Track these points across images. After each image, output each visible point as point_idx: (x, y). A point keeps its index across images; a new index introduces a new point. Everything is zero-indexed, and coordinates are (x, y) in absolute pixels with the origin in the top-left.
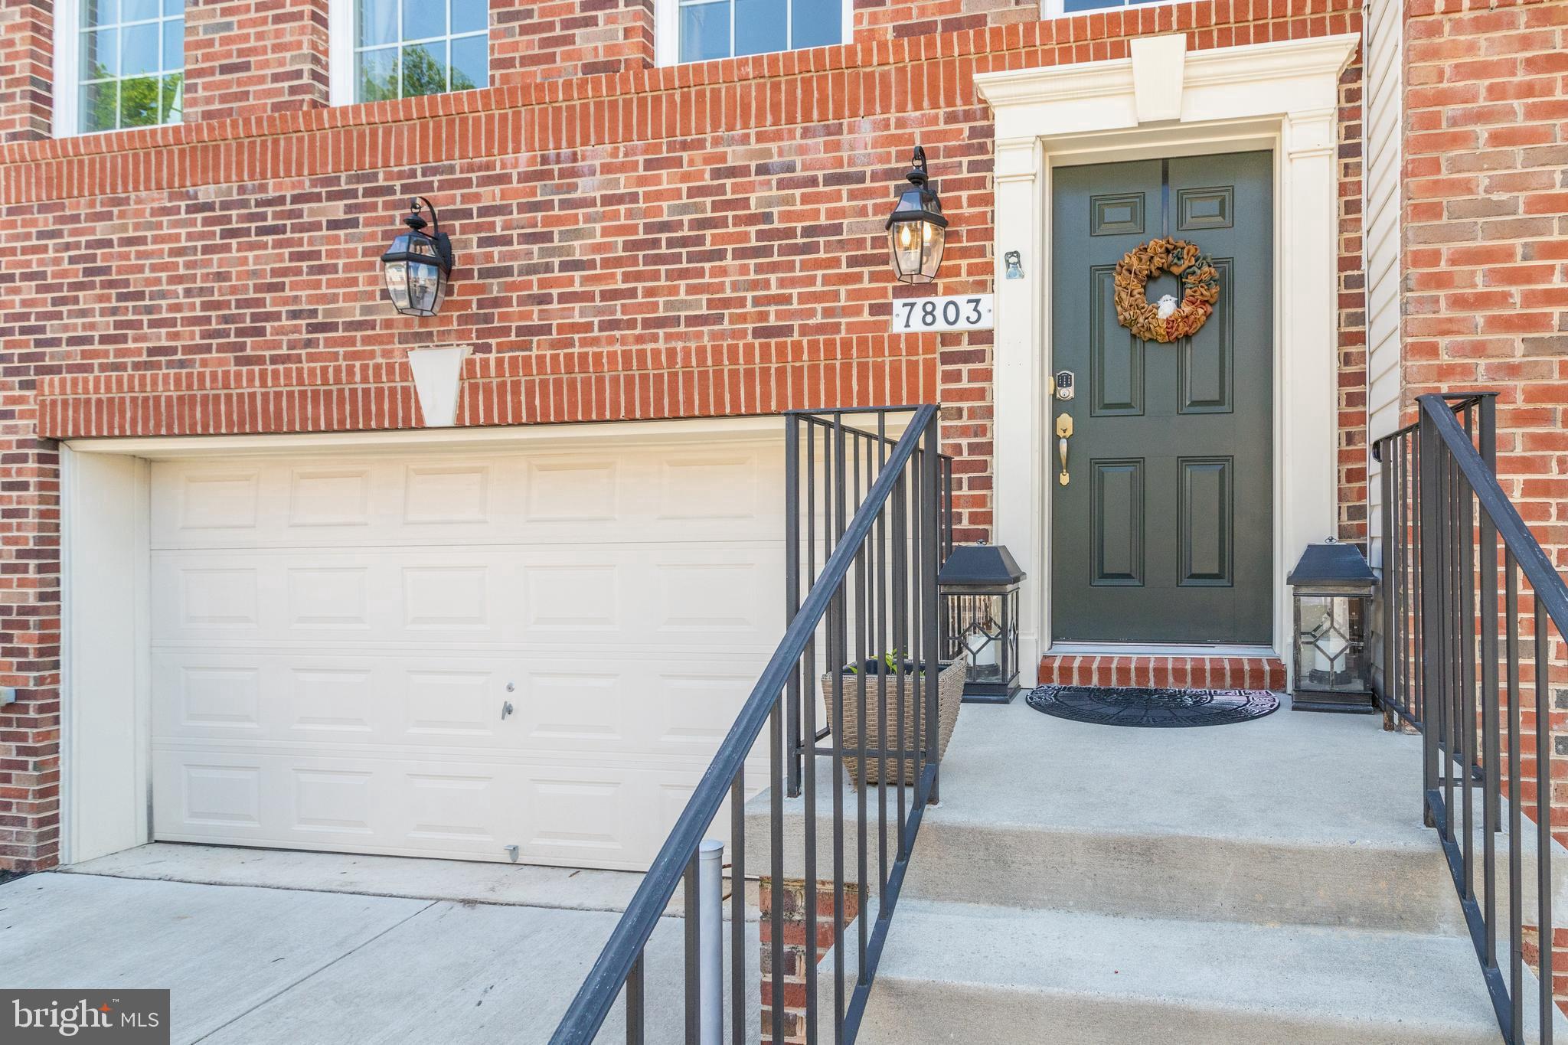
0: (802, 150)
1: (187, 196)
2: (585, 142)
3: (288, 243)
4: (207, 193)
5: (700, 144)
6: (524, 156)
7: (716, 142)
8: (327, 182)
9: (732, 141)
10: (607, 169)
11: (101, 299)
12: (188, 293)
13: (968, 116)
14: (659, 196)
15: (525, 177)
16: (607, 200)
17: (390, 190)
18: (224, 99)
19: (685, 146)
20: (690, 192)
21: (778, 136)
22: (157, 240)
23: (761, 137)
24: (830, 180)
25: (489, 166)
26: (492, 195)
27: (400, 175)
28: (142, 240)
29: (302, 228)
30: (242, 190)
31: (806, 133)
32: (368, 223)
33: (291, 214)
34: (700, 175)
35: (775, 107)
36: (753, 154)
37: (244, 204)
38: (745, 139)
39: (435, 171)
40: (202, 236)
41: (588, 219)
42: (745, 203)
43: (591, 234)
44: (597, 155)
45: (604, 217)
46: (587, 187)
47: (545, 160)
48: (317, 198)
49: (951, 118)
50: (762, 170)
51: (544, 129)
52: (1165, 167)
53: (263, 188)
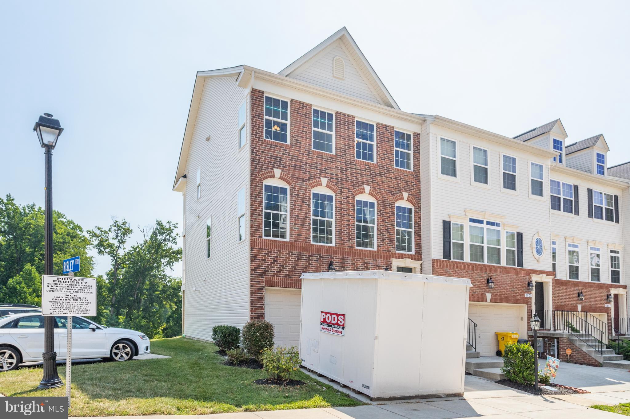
0: (373, 262)
1: (291, 252)
2: (349, 256)
3: (308, 262)
4: (294, 252)
5: (362, 259)
6: (341, 256)
7: (364, 259)
8: (313, 254)
9: (366, 259)
10: (351, 260)
11: (276, 265)
12: (292, 267)
13: (389, 261)
14: (358, 264)
15: (341, 259)
16: (351, 264)
17: (323, 257)
18: (297, 239)
19: (360, 259)
20: (361, 265)
21: (371, 260)
22: (286, 258)
23: (369, 259)
24: (376, 266)
25: (337, 257)
26: (337, 260)
27: (324, 255)
28: (284, 258)
29: (310, 260)
30: (300, 253)
31: (374, 260)
32: (320, 261)
33: (308, 258)
34: (362, 263)
35: (371, 256)
36: (368, 261)
37: (301, 255)
38: (367, 259)
39: (329, 256)
40: (294, 259)
41: (349, 266)
42: (367, 267)
43: (349, 268)
44: (350, 258)
45: (351, 266)
46: (349, 262)
47: (344, 257)
48: (312, 256)
49: (388, 261)
50: (369, 263)
51: (344, 253)
52: (403, 268)
53: (304, 253)
